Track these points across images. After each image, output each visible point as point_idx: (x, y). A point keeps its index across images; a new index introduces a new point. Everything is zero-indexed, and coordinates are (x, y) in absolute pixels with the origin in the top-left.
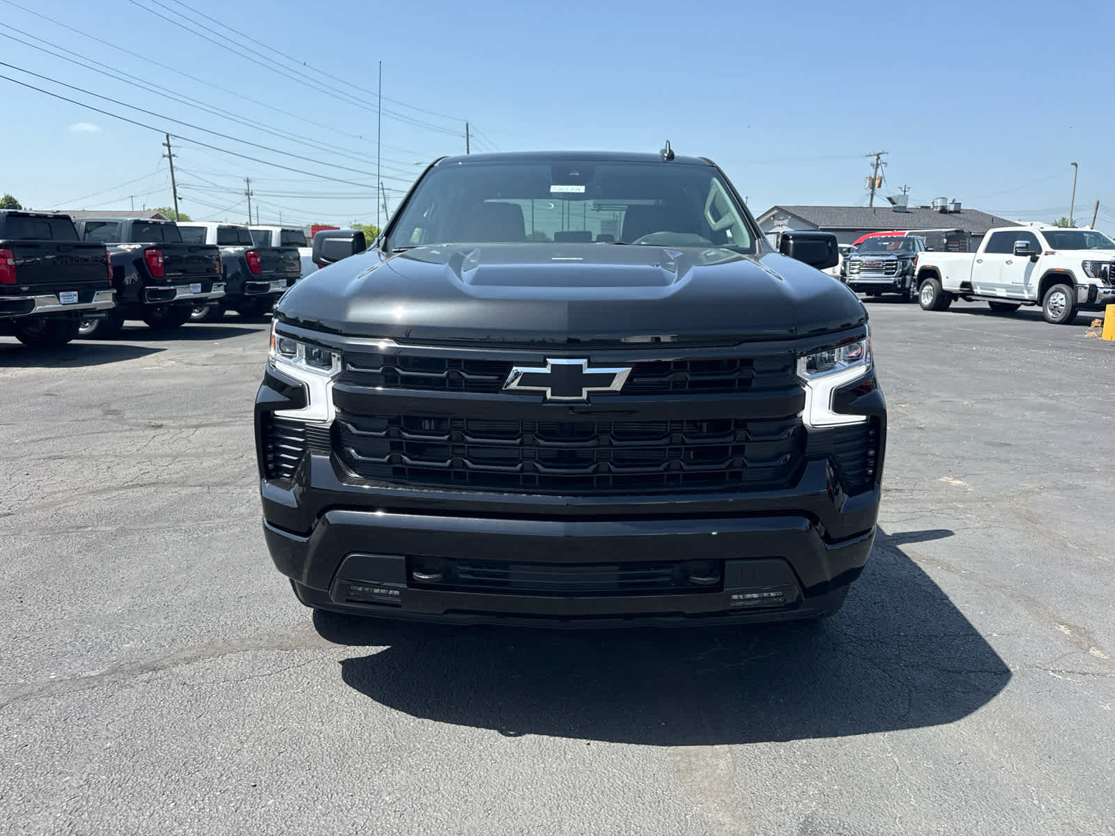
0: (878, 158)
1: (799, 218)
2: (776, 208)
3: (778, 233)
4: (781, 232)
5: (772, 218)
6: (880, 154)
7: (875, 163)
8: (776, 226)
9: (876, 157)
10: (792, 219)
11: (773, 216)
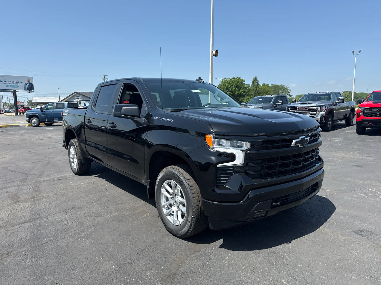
0: (105, 77)
1: (85, 96)
2: (75, 92)
3: (78, 101)
4: (79, 101)
5: (74, 96)
6: (105, 76)
7: (104, 78)
8: (76, 99)
9: (104, 77)
10: (82, 96)
11: (75, 95)
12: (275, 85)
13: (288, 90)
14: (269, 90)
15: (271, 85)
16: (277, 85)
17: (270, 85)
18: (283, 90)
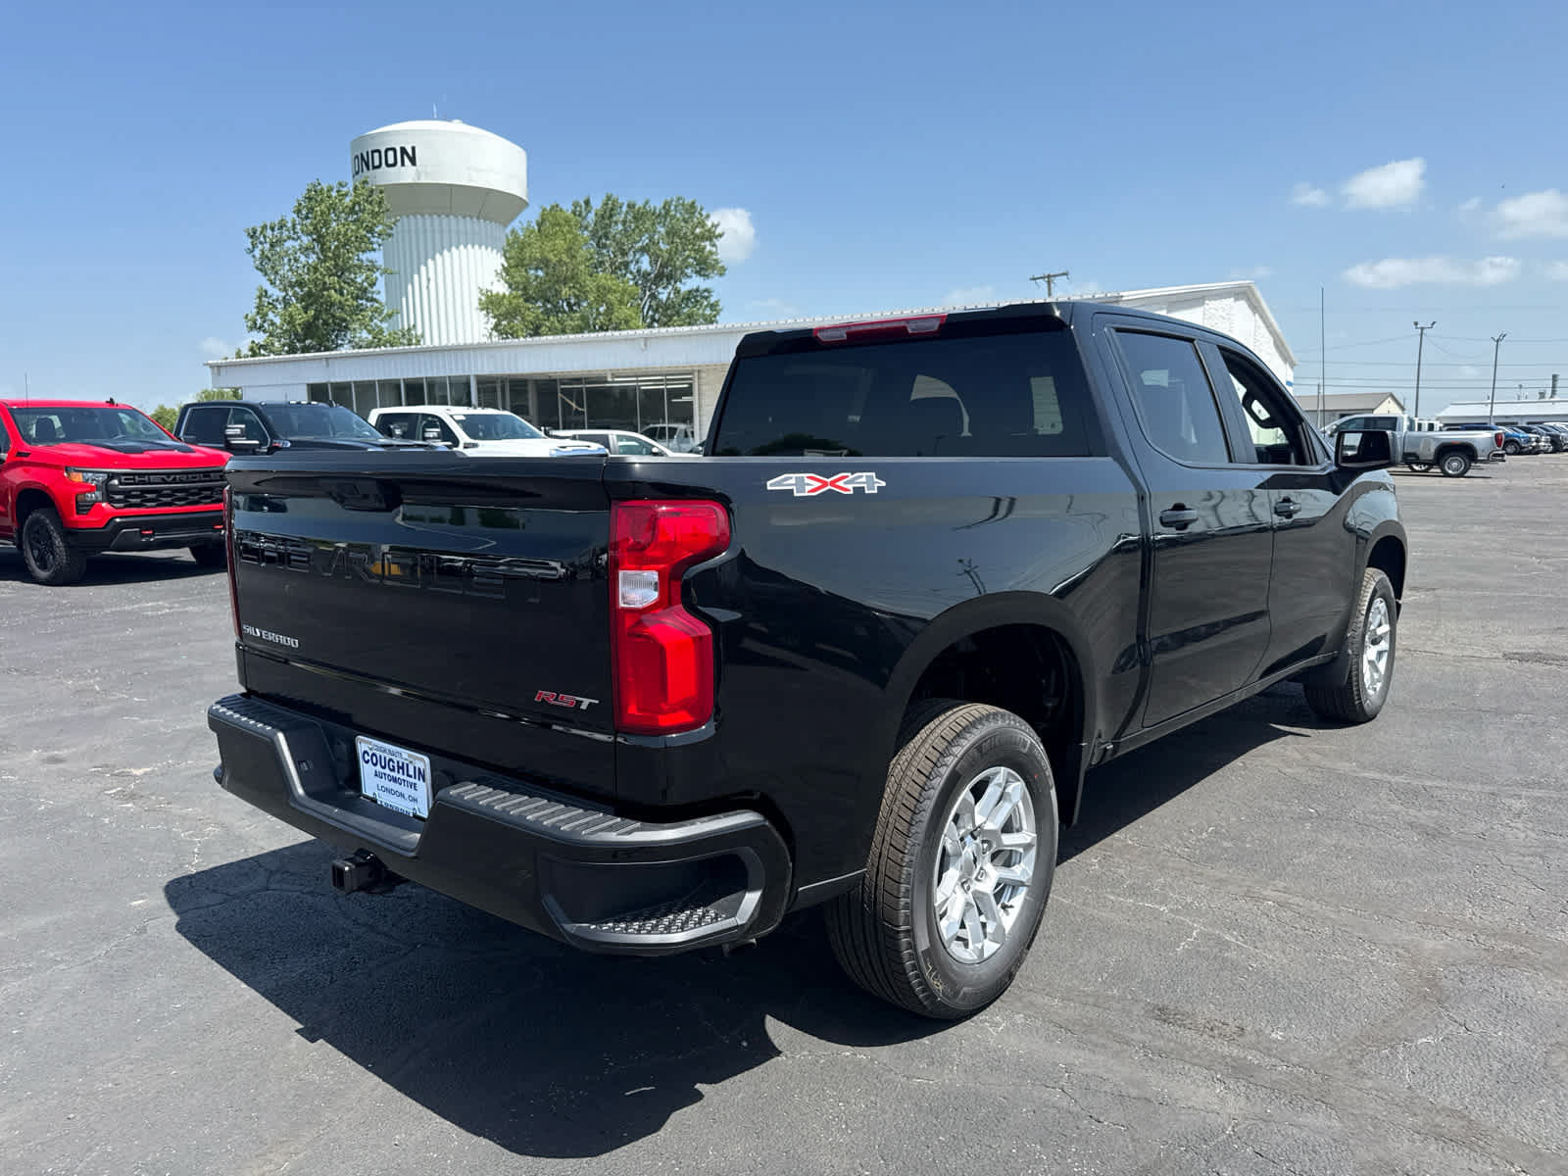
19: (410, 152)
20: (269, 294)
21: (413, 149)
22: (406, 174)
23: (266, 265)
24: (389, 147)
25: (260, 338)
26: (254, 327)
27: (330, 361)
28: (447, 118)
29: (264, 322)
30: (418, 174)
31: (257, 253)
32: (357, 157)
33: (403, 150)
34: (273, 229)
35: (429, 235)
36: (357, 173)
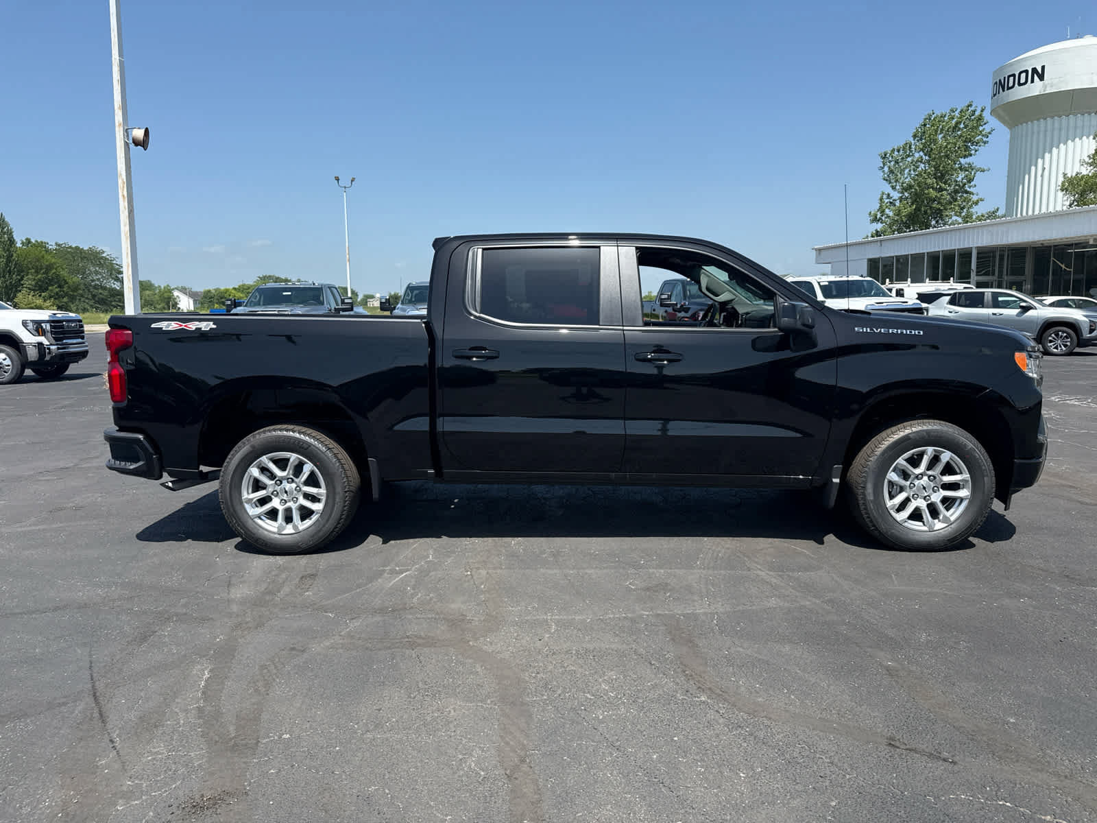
12: (71, 247)
13: (117, 265)
14: (55, 263)
15: (55, 247)
16: (77, 248)
17: (52, 246)
18: (101, 265)
19: (1040, 71)
20: (891, 196)
21: (1043, 68)
22: (1036, 88)
23: (891, 177)
24: (1021, 70)
25: (879, 226)
26: (875, 220)
27: (883, 243)
28: (1078, 36)
29: (882, 216)
30: (1045, 86)
31: (886, 169)
32: (996, 83)
33: (1034, 70)
34: (898, 151)
35: (1049, 133)
36: (995, 95)
